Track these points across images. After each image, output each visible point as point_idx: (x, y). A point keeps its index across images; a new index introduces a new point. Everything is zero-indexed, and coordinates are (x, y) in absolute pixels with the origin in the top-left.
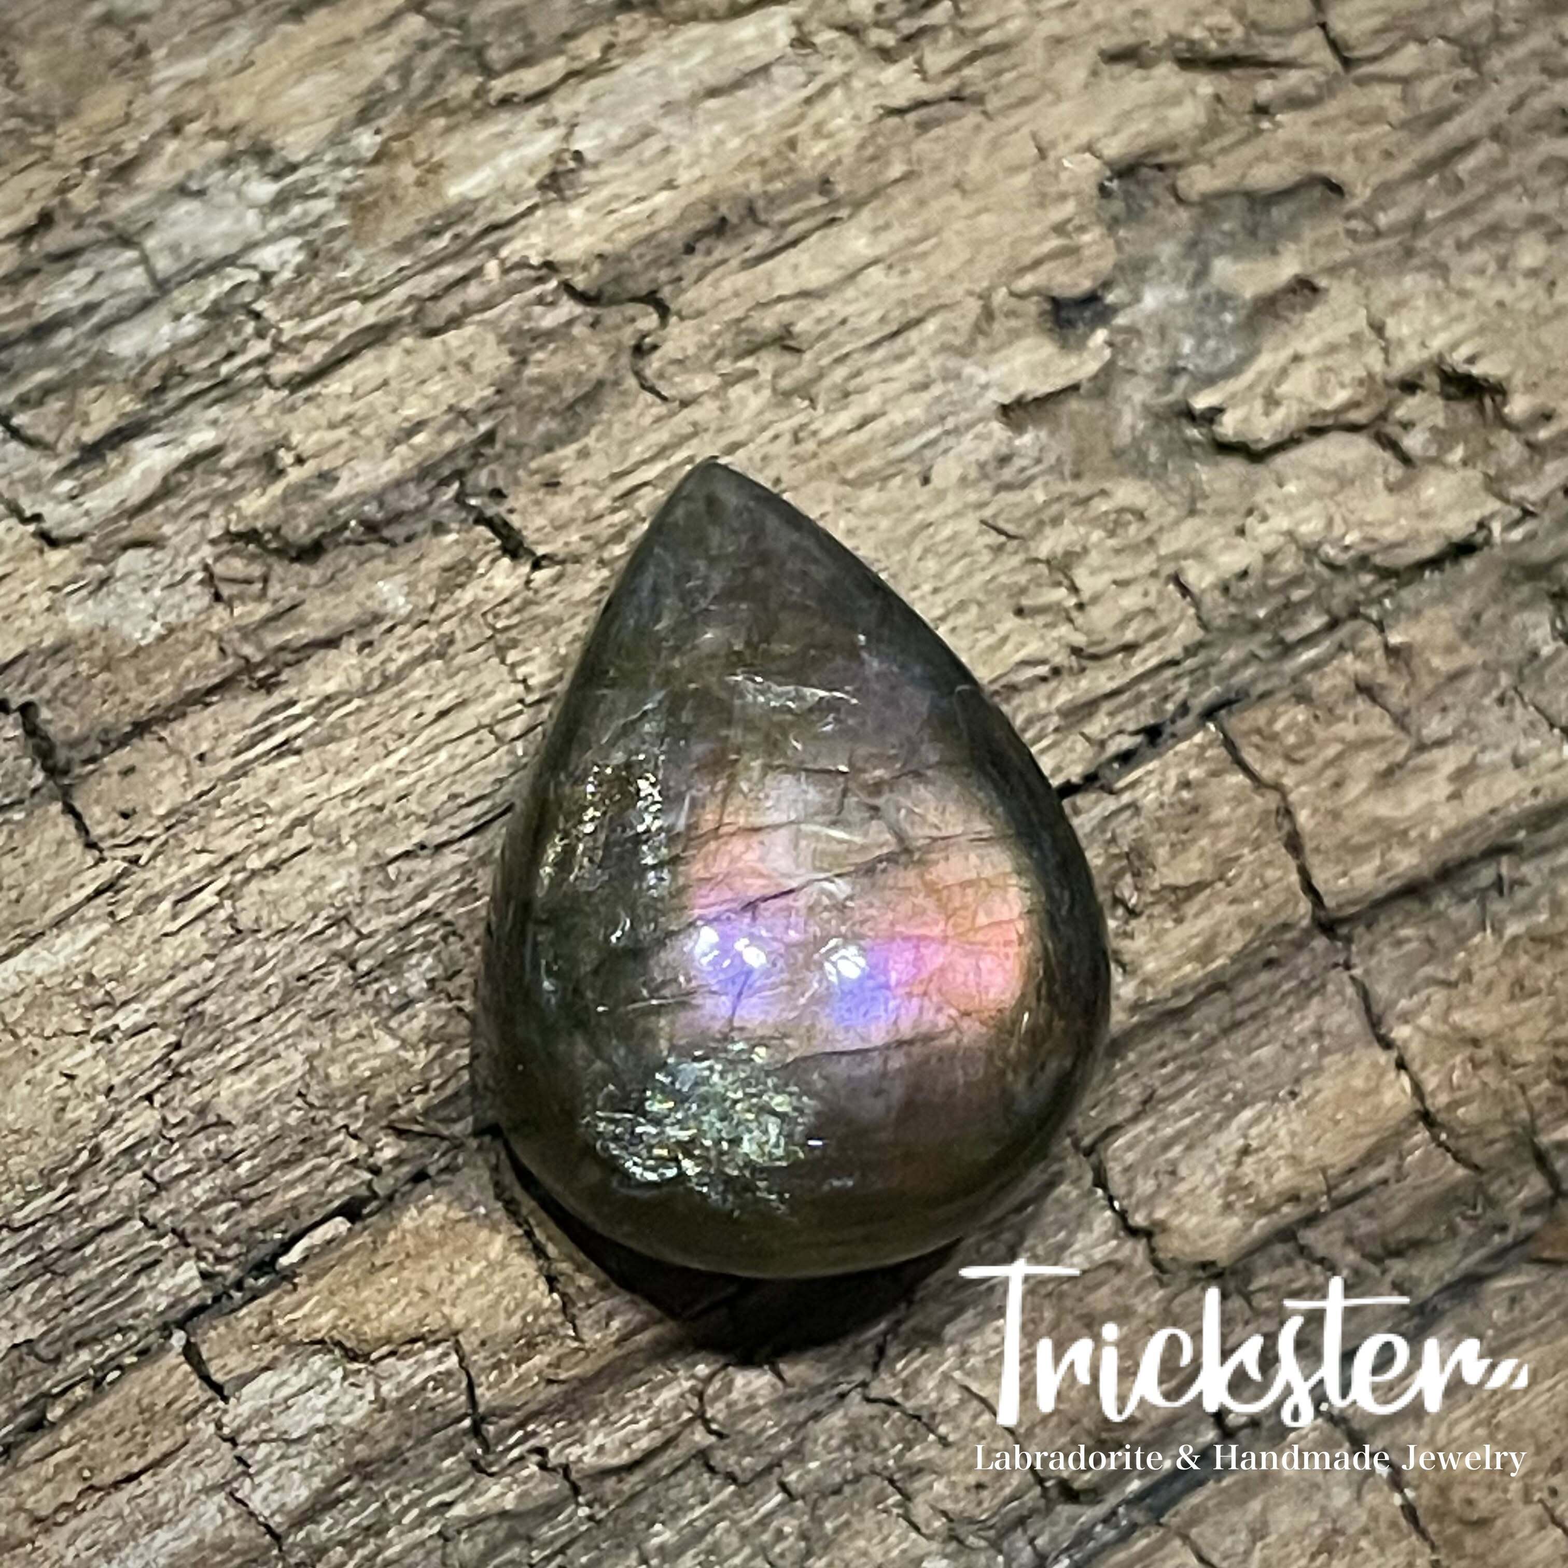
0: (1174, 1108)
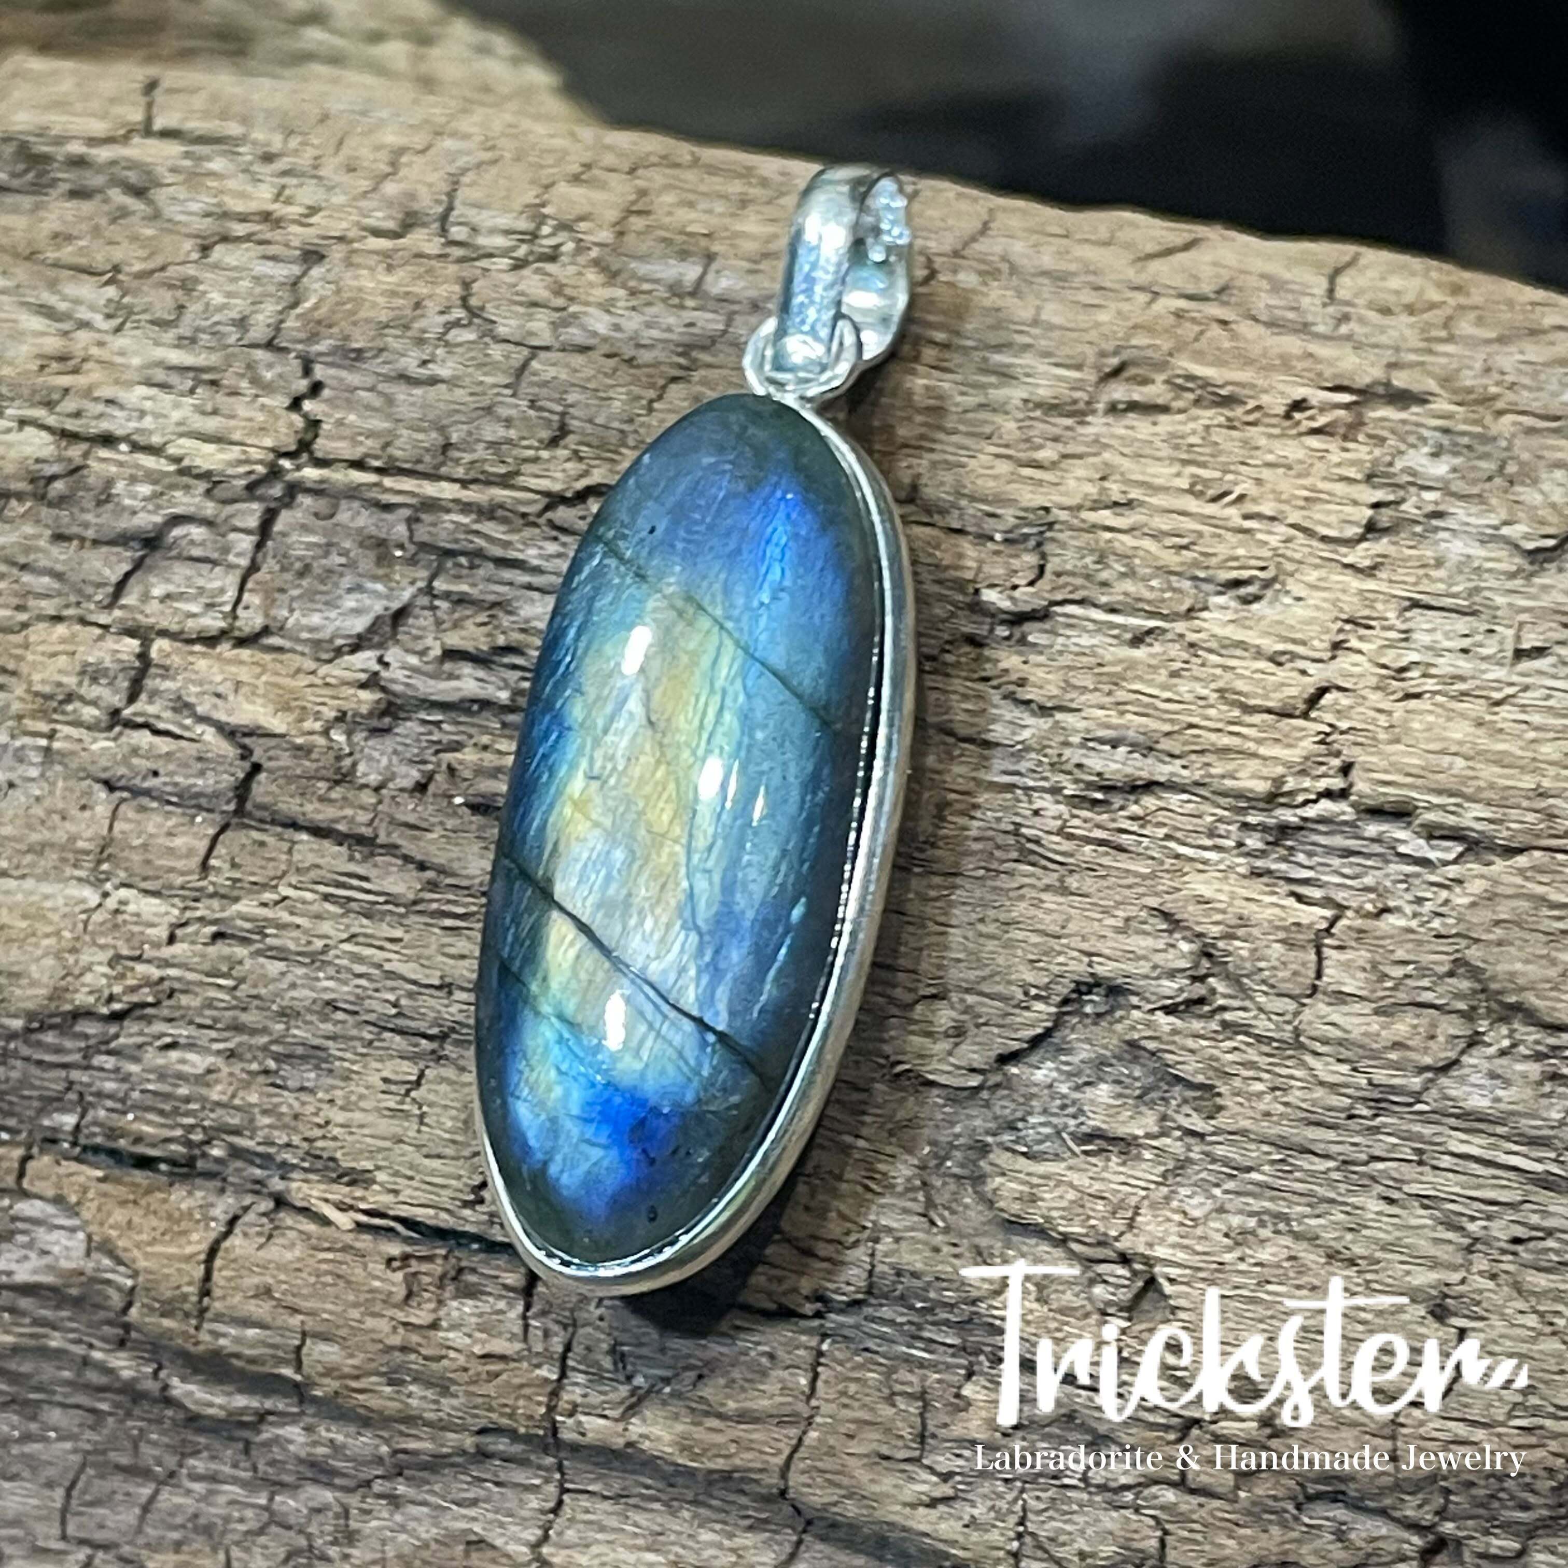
0: (631, 1515)
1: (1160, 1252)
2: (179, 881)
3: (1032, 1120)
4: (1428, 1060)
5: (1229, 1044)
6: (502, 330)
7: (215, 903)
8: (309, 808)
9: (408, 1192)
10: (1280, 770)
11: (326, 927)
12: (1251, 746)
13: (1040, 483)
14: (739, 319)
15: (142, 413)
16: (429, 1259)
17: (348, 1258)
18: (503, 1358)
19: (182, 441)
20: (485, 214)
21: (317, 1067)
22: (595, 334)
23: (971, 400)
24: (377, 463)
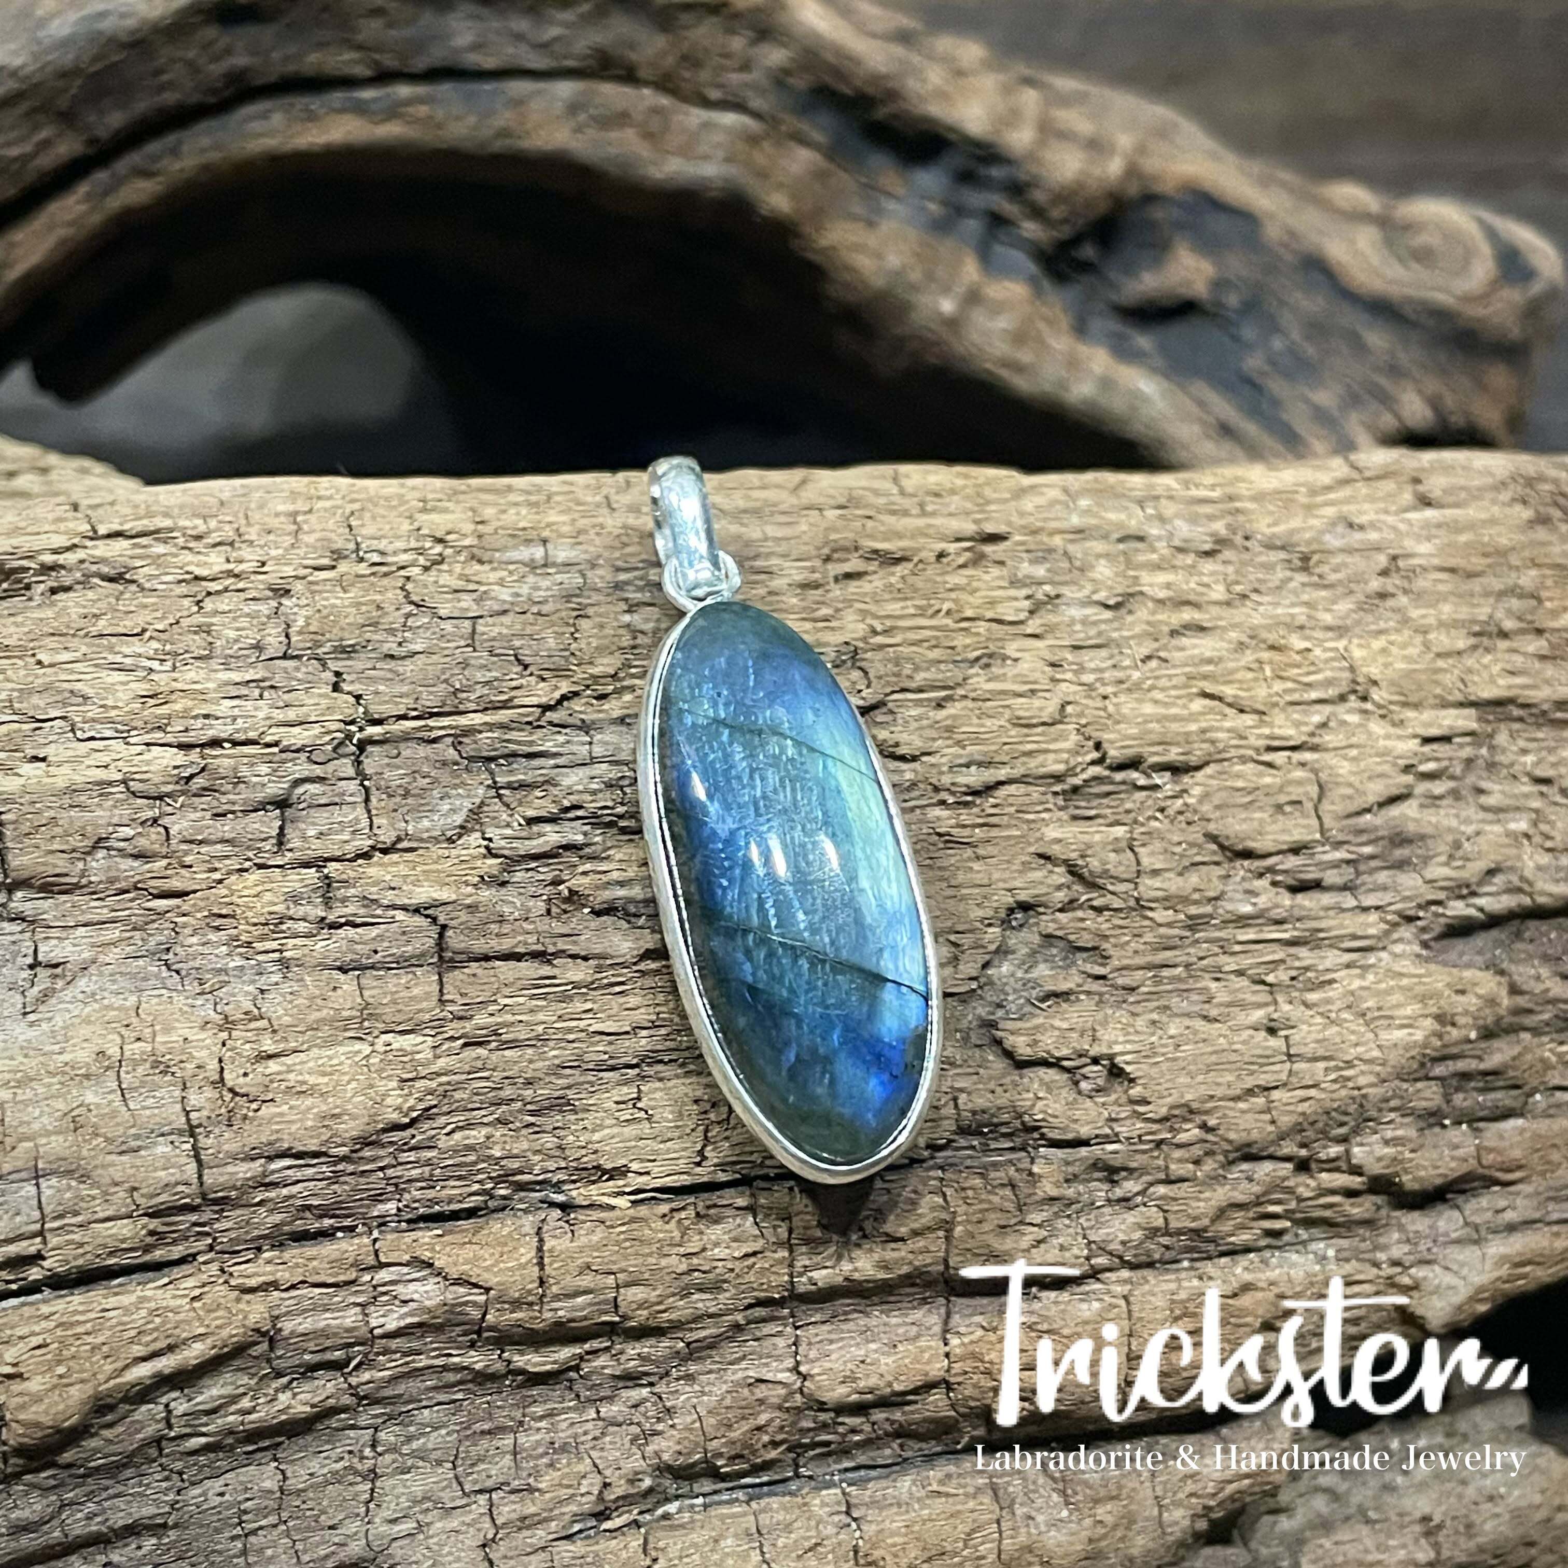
0: (844, 1327)
1: (1117, 1049)
2: (427, 1017)
3: (1010, 998)
4: (1212, 894)
5: (1100, 919)
6: (443, 613)
7: (455, 1024)
8: (493, 943)
9: (656, 1170)
10: (1065, 756)
11: (541, 1017)
12: (1044, 746)
13: (833, 629)
14: (589, 574)
15: (234, 719)
16: (683, 1208)
17: (635, 1226)
18: (754, 1254)
19: (273, 730)
20: (384, 542)
21: (561, 1111)
22: (504, 602)
23: (762, 591)
24: (415, 713)
